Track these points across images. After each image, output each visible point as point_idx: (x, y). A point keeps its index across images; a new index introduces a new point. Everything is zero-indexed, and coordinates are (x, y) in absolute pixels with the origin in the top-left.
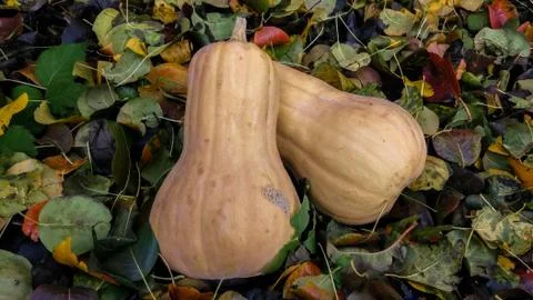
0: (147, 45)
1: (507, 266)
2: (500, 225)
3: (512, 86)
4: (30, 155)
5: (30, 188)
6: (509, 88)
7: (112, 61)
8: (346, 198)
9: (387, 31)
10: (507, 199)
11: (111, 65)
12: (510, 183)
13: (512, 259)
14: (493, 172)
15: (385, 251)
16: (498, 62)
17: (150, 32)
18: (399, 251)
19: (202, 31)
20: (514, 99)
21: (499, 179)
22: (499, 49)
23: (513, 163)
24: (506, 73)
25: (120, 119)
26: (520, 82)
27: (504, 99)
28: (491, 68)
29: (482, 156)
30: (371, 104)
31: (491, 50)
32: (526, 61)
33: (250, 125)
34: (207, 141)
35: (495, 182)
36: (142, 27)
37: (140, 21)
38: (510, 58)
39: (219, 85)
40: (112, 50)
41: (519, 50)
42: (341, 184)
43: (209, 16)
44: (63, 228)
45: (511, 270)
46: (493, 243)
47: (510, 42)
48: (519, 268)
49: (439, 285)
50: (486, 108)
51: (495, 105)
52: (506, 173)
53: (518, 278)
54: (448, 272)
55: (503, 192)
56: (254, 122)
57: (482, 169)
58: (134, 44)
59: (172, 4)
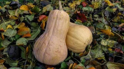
0: (13, 26)
1: (111, 50)
2: (106, 42)
3: (93, 17)
9: (66, 11)
12: (103, 34)
13: (111, 48)
16: (88, 13)
20: (95, 19)
21: (100, 34)
22: (87, 11)
23: (102, 30)
24: (91, 15)
26: (94, 16)
28: (87, 15)
29: (96, 31)
32: (93, 12)
37: (8, 21)
38: (90, 12)
41: (92, 10)
43: (26, 16)
45: (112, 50)
46: (106, 46)
47: (89, 9)
48: (113, 49)
49: (101, 56)
51: (92, 21)
53: (114, 51)
54: (101, 53)
55: (103, 36)
57: (96, 33)
58: (9, 26)
59: (14, 16)
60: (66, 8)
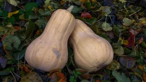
4: (12, 24)
7: (44, 10)
14: (136, 74)
17: (56, 6)
25: (35, 23)
34: (46, 32)
35: (135, 77)
39: (55, 19)
40: (45, 7)
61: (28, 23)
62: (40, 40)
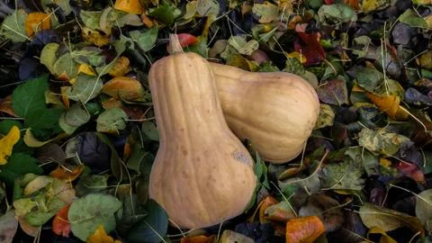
0: (94, 67)
1: (386, 164)
2: (376, 139)
3: (351, 43)
4: (38, 174)
5: (47, 198)
6: (350, 45)
7: (70, 85)
8: (280, 146)
9: (260, 21)
10: (372, 120)
11: (70, 88)
12: (372, 109)
13: (388, 159)
14: (359, 105)
15: (313, 175)
16: (337, 28)
17: (92, 56)
18: (321, 172)
19: (132, 47)
20: (356, 52)
21: (363, 107)
22: (336, 19)
23: (370, 96)
24: (345, 35)
25: (100, 129)
26: (356, 39)
27: (349, 53)
28: (333, 33)
29: (349, 95)
30: (279, 78)
31: (330, 21)
32: (355, 24)
33: (208, 111)
34: (182, 130)
35: (362, 111)
36: (83, 53)
37: (80, 49)
38: (344, 24)
40: (67, 77)
41: (350, 18)
42: (274, 137)
43: (131, 33)
44: (87, 221)
45: (390, 166)
46: (376, 152)
47: (342, 13)
48: (394, 162)
49: (353, 187)
50: (341, 62)
51: (345, 59)
52: (367, 104)
53: (395, 170)
54: (355, 178)
55: (370, 116)
56: (211, 109)
57: (351, 105)
58: (84, 68)
59: (96, 30)
60: (263, 9)
61: (72, 145)
62: (189, 157)
